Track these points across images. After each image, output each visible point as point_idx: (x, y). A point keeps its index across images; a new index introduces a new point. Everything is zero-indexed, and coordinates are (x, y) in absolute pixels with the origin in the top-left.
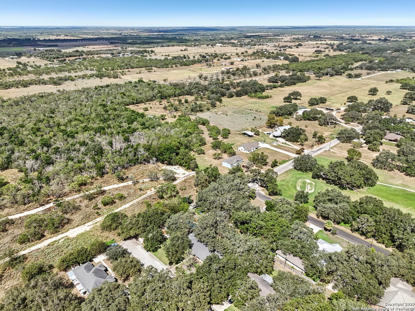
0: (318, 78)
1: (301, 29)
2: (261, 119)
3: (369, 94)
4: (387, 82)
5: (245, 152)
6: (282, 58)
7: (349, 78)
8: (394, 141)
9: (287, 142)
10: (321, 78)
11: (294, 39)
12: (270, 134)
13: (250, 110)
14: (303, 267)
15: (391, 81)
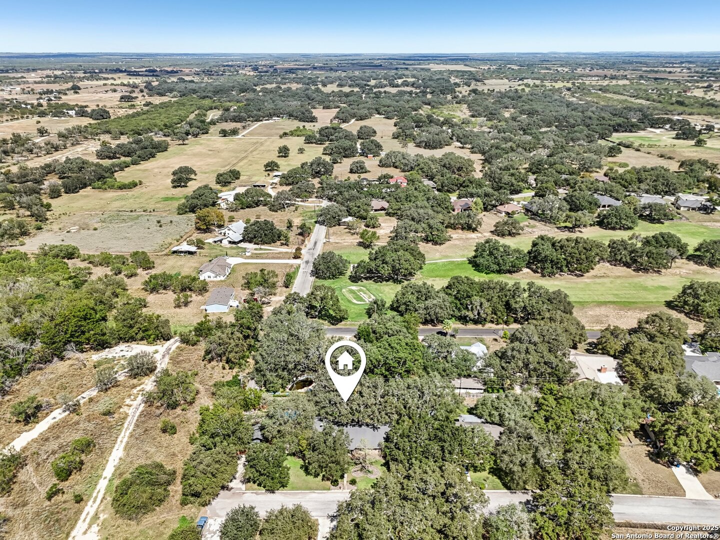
0: (181, 142)
1: (41, 59)
2: (171, 222)
3: (279, 157)
4: (281, 137)
5: (218, 279)
6: (72, 113)
7: (225, 136)
8: (381, 210)
9: (263, 247)
10: (186, 142)
11: (48, 76)
12: (221, 241)
13: (131, 211)
14: (480, 386)
15: (285, 134)
